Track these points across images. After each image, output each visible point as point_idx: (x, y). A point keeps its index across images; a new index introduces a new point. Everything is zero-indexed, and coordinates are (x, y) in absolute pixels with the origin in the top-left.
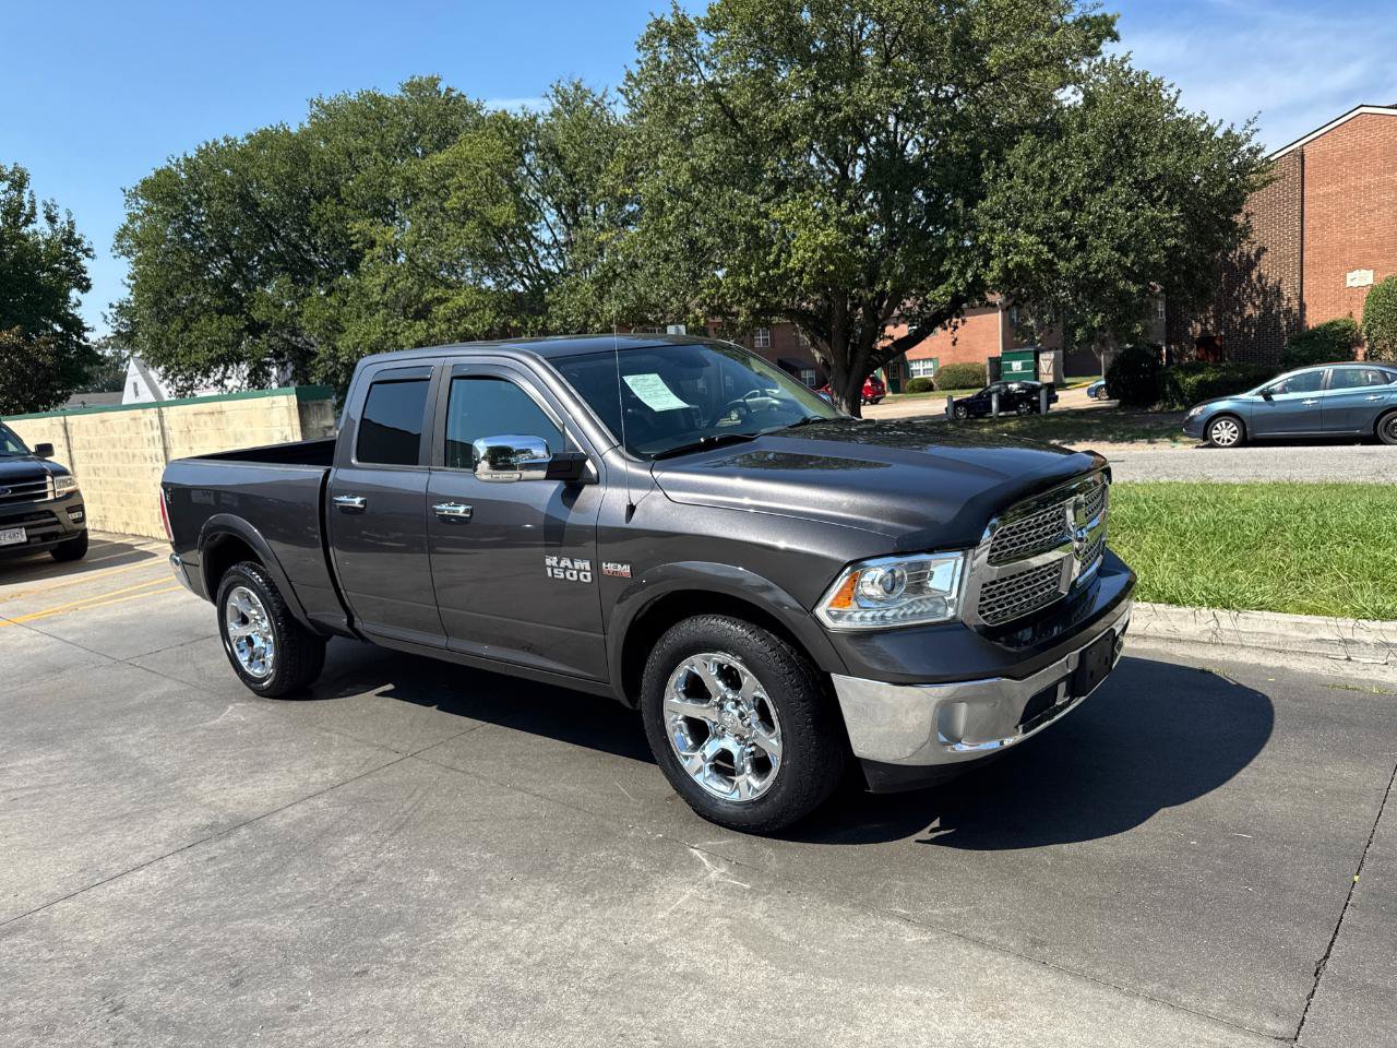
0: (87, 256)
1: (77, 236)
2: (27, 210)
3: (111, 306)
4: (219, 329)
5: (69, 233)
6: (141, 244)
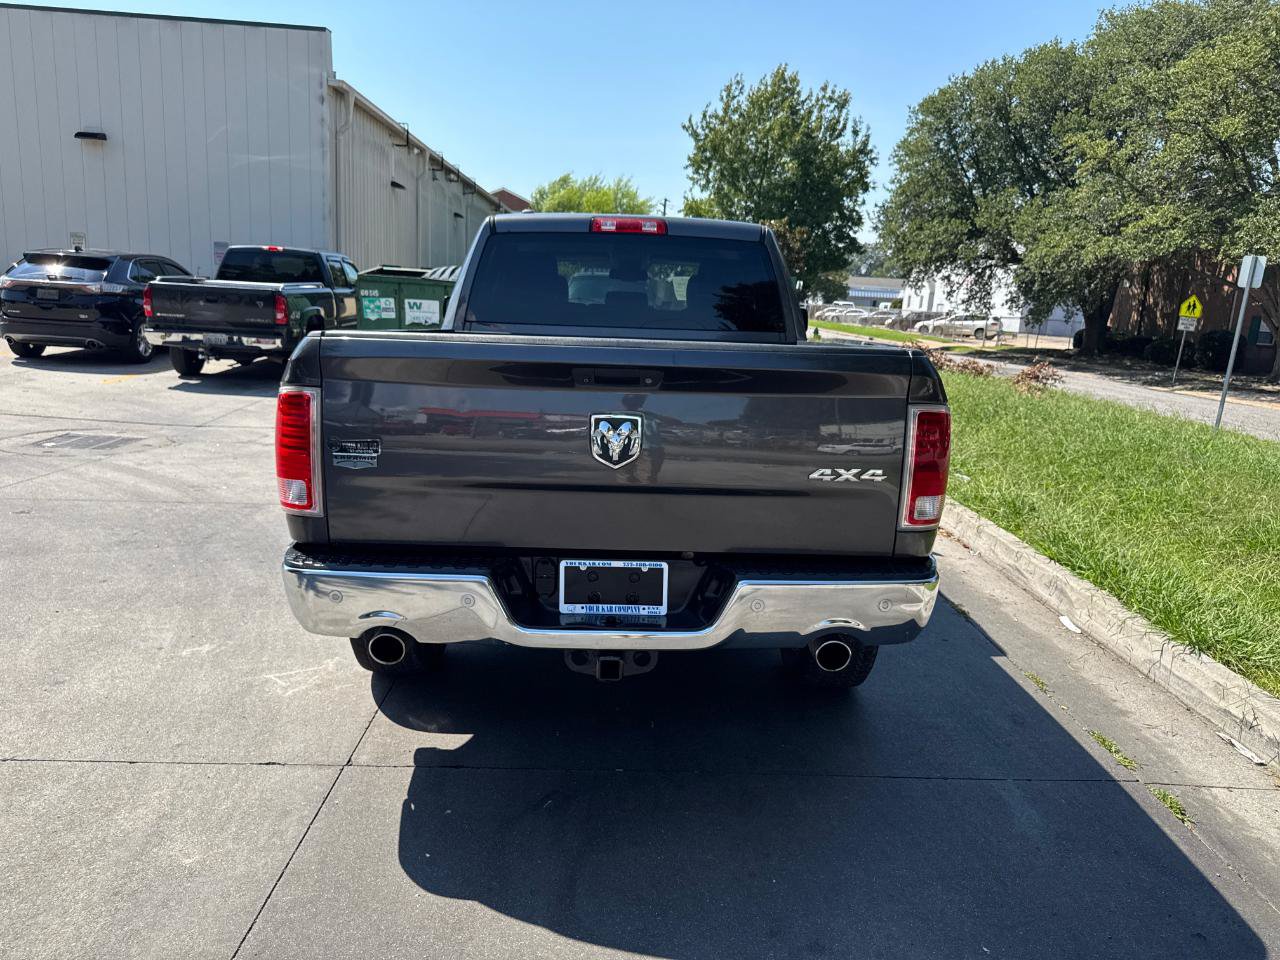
0: (872, 163)
1: (869, 148)
2: (840, 127)
3: (876, 205)
4: (946, 230)
5: (865, 144)
6: (910, 154)
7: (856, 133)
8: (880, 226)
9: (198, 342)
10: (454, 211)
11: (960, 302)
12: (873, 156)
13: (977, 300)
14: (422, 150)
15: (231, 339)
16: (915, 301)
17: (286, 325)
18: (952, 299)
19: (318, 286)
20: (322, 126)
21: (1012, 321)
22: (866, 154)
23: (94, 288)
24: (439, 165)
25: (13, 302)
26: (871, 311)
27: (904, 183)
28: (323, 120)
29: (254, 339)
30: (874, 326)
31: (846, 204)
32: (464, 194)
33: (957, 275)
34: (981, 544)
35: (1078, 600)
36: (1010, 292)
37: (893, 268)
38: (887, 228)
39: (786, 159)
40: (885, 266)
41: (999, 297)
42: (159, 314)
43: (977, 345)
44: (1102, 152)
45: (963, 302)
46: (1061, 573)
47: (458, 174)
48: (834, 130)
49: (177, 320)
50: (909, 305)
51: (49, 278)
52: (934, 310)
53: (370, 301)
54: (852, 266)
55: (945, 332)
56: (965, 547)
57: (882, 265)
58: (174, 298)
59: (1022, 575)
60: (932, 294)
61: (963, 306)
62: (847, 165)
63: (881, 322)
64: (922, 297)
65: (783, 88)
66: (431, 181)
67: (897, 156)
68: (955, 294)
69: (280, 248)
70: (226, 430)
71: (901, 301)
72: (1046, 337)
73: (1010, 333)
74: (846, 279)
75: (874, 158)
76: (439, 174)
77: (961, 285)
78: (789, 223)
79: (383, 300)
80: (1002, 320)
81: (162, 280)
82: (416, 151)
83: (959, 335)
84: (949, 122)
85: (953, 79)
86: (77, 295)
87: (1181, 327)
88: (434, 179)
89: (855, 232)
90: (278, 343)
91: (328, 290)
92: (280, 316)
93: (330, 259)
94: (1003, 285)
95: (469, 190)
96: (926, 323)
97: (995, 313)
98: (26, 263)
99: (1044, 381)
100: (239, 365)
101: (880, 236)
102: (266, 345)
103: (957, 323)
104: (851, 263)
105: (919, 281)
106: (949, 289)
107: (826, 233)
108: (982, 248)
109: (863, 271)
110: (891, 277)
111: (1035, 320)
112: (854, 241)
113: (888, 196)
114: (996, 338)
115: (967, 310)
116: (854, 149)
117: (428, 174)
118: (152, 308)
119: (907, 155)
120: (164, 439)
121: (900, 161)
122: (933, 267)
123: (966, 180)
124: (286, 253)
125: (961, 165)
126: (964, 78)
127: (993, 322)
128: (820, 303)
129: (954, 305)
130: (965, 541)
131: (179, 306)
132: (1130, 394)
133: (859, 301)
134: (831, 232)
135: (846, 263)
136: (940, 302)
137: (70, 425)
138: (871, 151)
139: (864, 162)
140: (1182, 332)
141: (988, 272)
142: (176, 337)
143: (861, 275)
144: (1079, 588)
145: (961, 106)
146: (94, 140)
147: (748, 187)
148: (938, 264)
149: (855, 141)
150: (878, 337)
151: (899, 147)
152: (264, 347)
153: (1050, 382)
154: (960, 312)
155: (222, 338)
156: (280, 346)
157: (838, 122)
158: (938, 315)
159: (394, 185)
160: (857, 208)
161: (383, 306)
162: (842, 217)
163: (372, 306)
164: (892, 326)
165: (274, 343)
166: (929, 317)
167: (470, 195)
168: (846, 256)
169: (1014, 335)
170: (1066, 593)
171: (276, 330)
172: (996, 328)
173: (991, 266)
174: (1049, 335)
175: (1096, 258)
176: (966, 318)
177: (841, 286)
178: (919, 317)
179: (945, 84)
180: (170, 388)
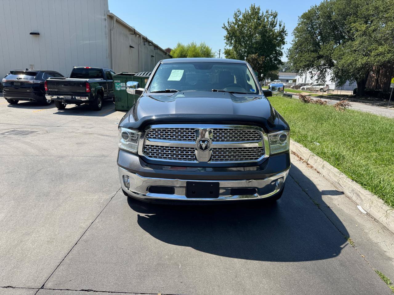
2: (275, 24)
4: (310, 56)
5: (283, 29)
6: (298, 32)
7: (280, 25)
8: (289, 56)
9: (62, 98)
10: (151, 55)
11: (315, 80)
12: (286, 33)
13: (321, 79)
14: (140, 35)
15: (72, 97)
16: (301, 80)
17: (90, 92)
18: (313, 79)
19: (102, 80)
20: (106, 28)
21: (332, 86)
22: (284, 32)
23: (31, 82)
24: (146, 40)
25: (7, 87)
26: (286, 83)
27: (297, 41)
28: (106, 26)
29: (79, 97)
30: (287, 88)
31: (277, 49)
32: (155, 49)
33: (314, 71)
34: (324, 172)
35: (365, 199)
36: (332, 76)
37: (293, 69)
38: (291, 57)
39: (257, 35)
40: (291, 69)
41: (328, 78)
42: (50, 90)
43: (321, 94)
44: (364, 29)
45: (316, 80)
46: (357, 187)
47: (152, 43)
48: (273, 24)
49: (55, 91)
50: (298, 81)
51: (17, 79)
52: (307, 83)
53: (117, 84)
54: (280, 69)
55: (310, 90)
56: (318, 172)
57: (290, 69)
58: (54, 85)
59: (341, 186)
60: (306, 78)
61: (316, 81)
62: (277, 36)
63: (289, 87)
64: (303, 79)
65: (255, 12)
66: (143, 45)
67: (294, 33)
68: (313, 77)
69: (90, 68)
70: (66, 128)
71: (296, 80)
72: (344, 91)
73: (332, 90)
74: (278, 73)
75: (286, 34)
76: (146, 43)
77: (315, 74)
78: (258, 55)
79: (122, 84)
80: (329, 86)
81: (51, 79)
82: (138, 36)
83: (315, 91)
84: (311, 21)
85: (312, 7)
86: (26, 84)
87: (391, 87)
88: (144, 45)
89: (280, 58)
90: (87, 98)
91: (105, 81)
92: (87, 90)
93: (106, 70)
94: (329, 74)
95: (156, 48)
96: (304, 87)
97: (326, 83)
98: (11, 74)
99: (345, 106)
100: (77, 106)
101: (288, 59)
102: (83, 99)
103: (314, 87)
104: (279, 68)
105: (302, 73)
106: (311, 76)
107: (271, 58)
108: (322, 62)
109: (284, 71)
110: (293, 72)
111: (340, 85)
112: (280, 61)
113: (291, 46)
114: (327, 91)
115: (317, 82)
116: (280, 31)
117: (142, 43)
118: (47, 88)
119: (297, 32)
120: (45, 131)
121: (295, 35)
122: (306, 69)
123: (317, 40)
124: (92, 69)
125: (316, 35)
126: (316, 6)
127: (326, 86)
128: (270, 81)
129: (313, 81)
130: (318, 170)
131: (55, 87)
132: (374, 110)
133: (282, 80)
134: (272, 58)
135: (278, 68)
136: (309, 80)
137: (17, 127)
138: (286, 31)
139: (283, 35)
140: (392, 88)
141: (324, 70)
142: (55, 97)
143: (283, 72)
144: (365, 194)
145: (315, 15)
146: (36, 35)
147: (245, 44)
148: (308, 68)
149: (280, 28)
150: (288, 91)
151: (295, 30)
152: (83, 100)
153: (347, 106)
154: (315, 83)
155: (69, 97)
156: (88, 99)
157: (274, 22)
158: (308, 84)
159: (131, 47)
160: (281, 50)
161: (122, 85)
162: (276, 53)
163: (118, 86)
164: (293, 88)
165: (86, 98)
166: (305, 85)
167: (156, 50)
168: (278, 66)
169: (333, 90)
170: (360, 196)
171: (87, 94)
172: (327, 88)
173: (325, 68)
174: (345, 90)
175: (362, 64)
176: (317, 85)
177: (276, 75)
178: (302, 85)
179: (310, 9)
180: (54, 113)
